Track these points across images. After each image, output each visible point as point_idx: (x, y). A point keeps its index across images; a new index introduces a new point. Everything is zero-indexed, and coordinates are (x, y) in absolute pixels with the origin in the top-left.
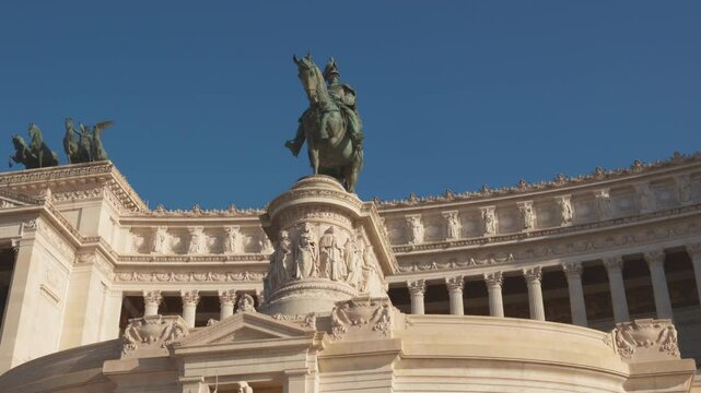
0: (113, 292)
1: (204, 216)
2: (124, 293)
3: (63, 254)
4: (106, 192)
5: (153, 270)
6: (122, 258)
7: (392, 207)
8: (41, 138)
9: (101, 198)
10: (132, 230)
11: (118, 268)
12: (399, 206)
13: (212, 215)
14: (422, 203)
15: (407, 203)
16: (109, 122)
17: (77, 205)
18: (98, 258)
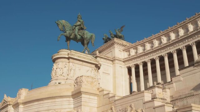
0: (124, 67)
1: (139, 43)
2: (127, 67)
3: (108, 63)
4: (116, 46)
5: (131, 60)
6: (124, 59)
7: (182, 24)
8: (107, 36)
9: (115, 47)
10: (126, 51)
11: (124, 62)
12: (184, 22)
13: (141, 42)
14: (190, 19)
15: (186, 21)
16: (124, 26)
17: (111, 50)
18: (117, 61)
